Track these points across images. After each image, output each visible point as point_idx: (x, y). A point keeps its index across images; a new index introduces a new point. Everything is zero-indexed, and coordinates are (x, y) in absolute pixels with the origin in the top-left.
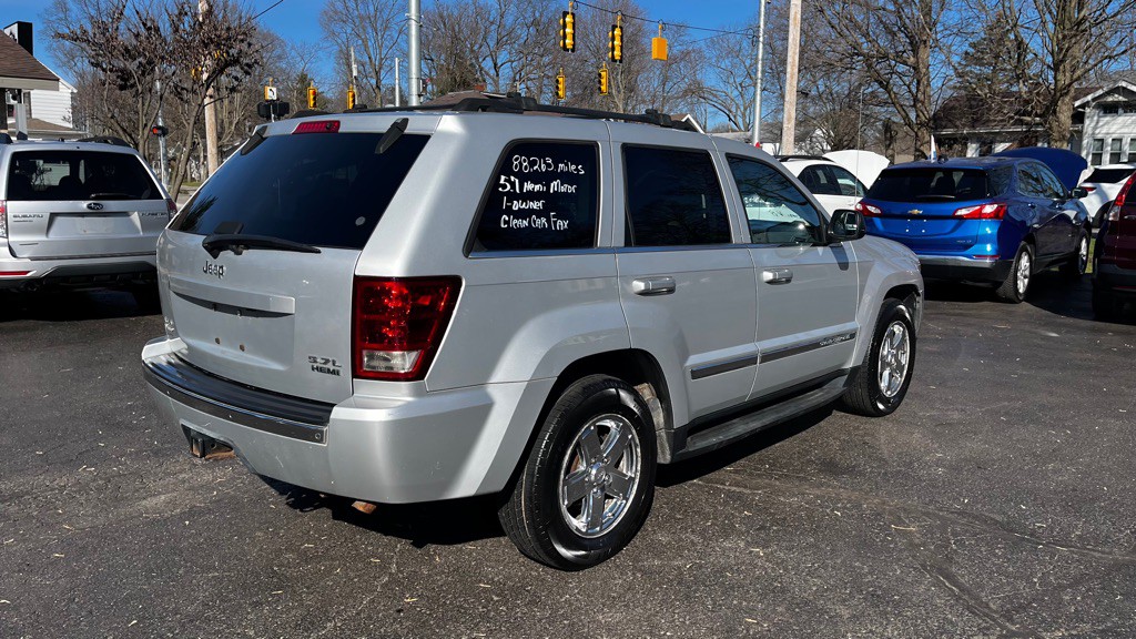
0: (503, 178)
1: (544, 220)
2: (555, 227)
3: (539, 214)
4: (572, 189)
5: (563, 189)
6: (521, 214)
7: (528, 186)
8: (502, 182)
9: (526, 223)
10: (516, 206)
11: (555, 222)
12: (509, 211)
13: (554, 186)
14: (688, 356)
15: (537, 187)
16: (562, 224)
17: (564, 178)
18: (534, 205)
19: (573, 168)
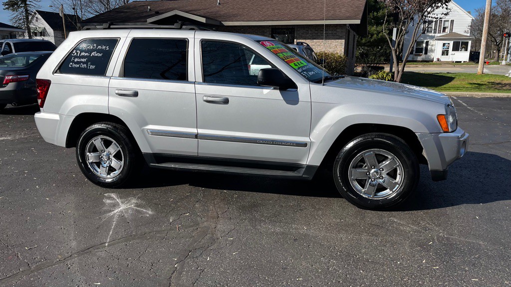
1: (85, 65)
3: (84, 63)
4: (99, 55)
5: (96, 55)
7: (83, 54)
8: (74, 52)
9: (78, 66)
10: (76, 60)
11: (90, 66)
12: (73, 62)
13: (93, 54)
14: (147, 124)
15: (86, 54)
16: (92, 67)
17: (99, 51)
18: (83, 60)
19: (104, 47)
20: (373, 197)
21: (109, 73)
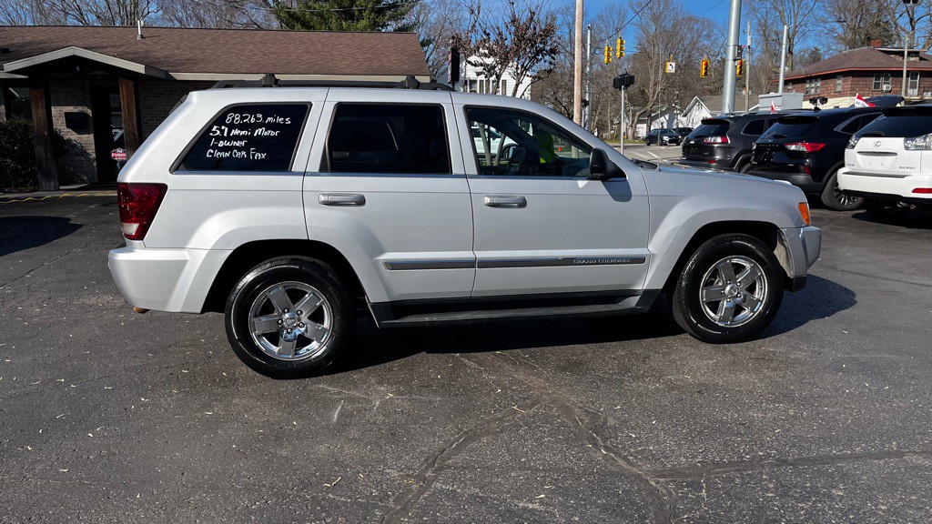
0: (215, 127)
1: (244, 153)
2: (253, 157)
3: (239, 149)
4: (273, 133)
5: (266, 134)
6: (225, 149)
7: (235, 132)
8: (214, 130)
9: (227, 154)
10: (221, 144)
11: (254, 155)
12: (215, 147)
13: (258, 132)
14: (382, 252)
15: (243, 133)
16: (260, 156)
17: (269, 126)
18: (238, 144)
19: (280, 120)
20: (731, 324)
21: (298, 165)
